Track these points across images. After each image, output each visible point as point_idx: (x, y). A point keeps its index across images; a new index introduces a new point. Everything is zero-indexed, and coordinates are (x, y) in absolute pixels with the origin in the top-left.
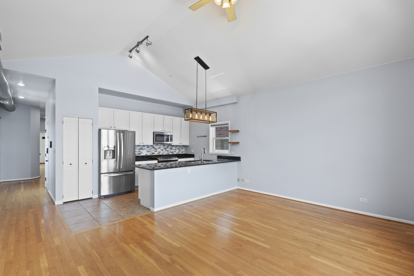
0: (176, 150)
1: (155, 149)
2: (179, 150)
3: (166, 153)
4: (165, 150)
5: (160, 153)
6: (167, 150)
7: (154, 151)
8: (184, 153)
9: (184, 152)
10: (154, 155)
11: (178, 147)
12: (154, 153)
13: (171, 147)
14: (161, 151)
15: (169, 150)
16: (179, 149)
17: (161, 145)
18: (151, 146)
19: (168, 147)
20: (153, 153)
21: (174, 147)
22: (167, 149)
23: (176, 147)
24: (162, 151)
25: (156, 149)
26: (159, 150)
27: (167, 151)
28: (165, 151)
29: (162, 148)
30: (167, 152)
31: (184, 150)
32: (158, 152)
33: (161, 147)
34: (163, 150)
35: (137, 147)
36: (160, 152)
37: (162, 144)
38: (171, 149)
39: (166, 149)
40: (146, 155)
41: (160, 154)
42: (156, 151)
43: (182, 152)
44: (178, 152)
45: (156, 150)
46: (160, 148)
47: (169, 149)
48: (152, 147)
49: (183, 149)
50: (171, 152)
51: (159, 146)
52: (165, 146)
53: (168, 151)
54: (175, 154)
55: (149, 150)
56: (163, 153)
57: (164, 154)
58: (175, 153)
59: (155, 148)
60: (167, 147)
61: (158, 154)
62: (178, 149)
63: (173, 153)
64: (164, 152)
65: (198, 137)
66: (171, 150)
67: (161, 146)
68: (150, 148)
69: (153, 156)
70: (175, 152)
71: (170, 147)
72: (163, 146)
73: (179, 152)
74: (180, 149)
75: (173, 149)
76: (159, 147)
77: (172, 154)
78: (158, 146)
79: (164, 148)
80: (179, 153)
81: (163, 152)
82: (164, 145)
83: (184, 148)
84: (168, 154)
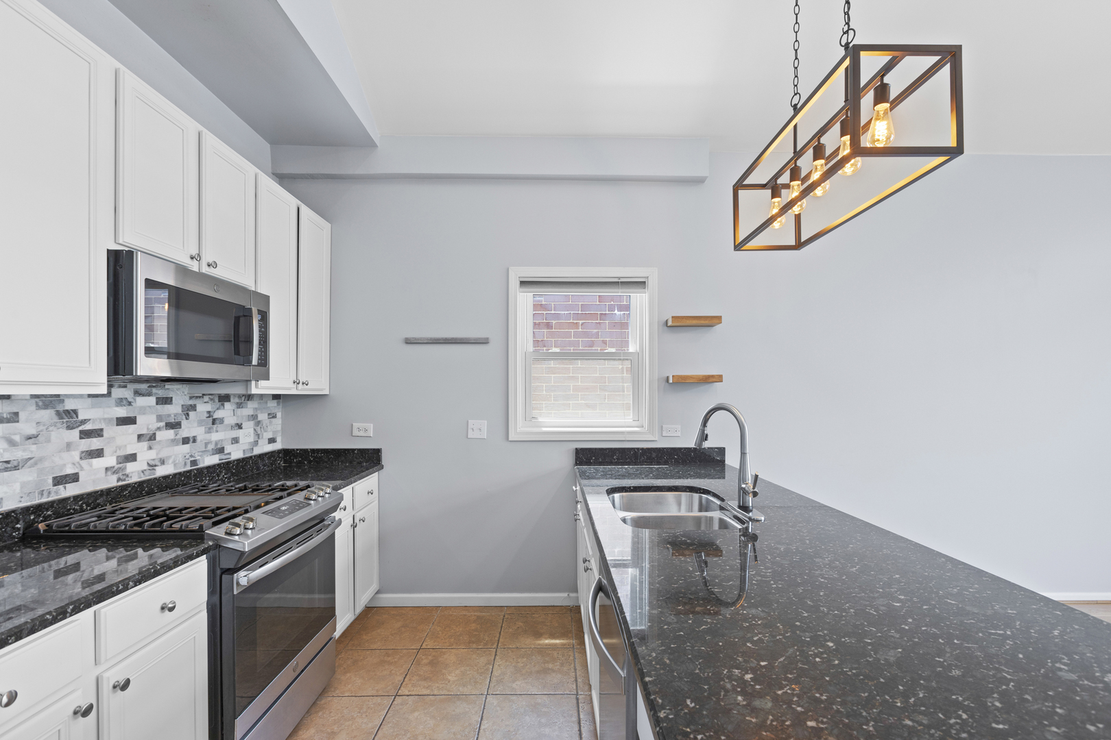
0: (240, 426)
1: (86, 434)
2: (258, 429)
3: (180, 459)
4: (170, 434)
5: (131, 467)
6: (185, 432)
7: (76, 455)
8: (278, 446)
9: (279, 439)
10: (70, 490)
12: (74, 478)
14: (141, 449)
15: (200, 433)
16: (254, 417)
17: (138, 393)
18: (46, 406)
19: (193, 408)
20: (60, 481)
21: (227, 405)
22: (184, 423)
23: (239, 406)
24: (145, 444)
25: (98, 433)
26: (125, 439)
27: (186, 441)
28: (174, 442)
29: (147, 422)
30: (186, 448)
31: (279, 428)
32: (110, 460)
33: (143, 410)
34: (152, 437)
36: (132, 458)
37: (144, 386)
38: (214, 422)
39: (174, 425)
41: (135, 473)
42: (99, 453)
43: (272, 441)
44: (252, 439)
45: (95, 443)
46: (130, 421)
47: (200, 423)
48: (47, 415)
49: (275, 417)
50: (211, 447)
51: (121, 402)
52: (166, 401)
53: (194, 439)
54: (233, 457)
55: (17, 454)
56: (152, 466)
57: (161, 471)
58: (236, 453)
59: (88, 427)
60: (188, 409)
61: (112, 482)
62: (252, 423)
63: (221, 450)
64: (163, 455)
65: (408, 342)
66: (209, 431)
67: (141, 401)
68: (26, 426)
69: (61, 507)
70: (235, 441)
71: (203, 408)
72: (151, 400)
73: (256, 443)
74: (263, 417)
75: (222, 421)
76: (122, 412)
77: (212, 460)
78: (111, 401)
79: (159, 418)
80: (258, 451)
81: (152, 455)
82: (160, 393)
83: (279, 415)
84: (188, 468)
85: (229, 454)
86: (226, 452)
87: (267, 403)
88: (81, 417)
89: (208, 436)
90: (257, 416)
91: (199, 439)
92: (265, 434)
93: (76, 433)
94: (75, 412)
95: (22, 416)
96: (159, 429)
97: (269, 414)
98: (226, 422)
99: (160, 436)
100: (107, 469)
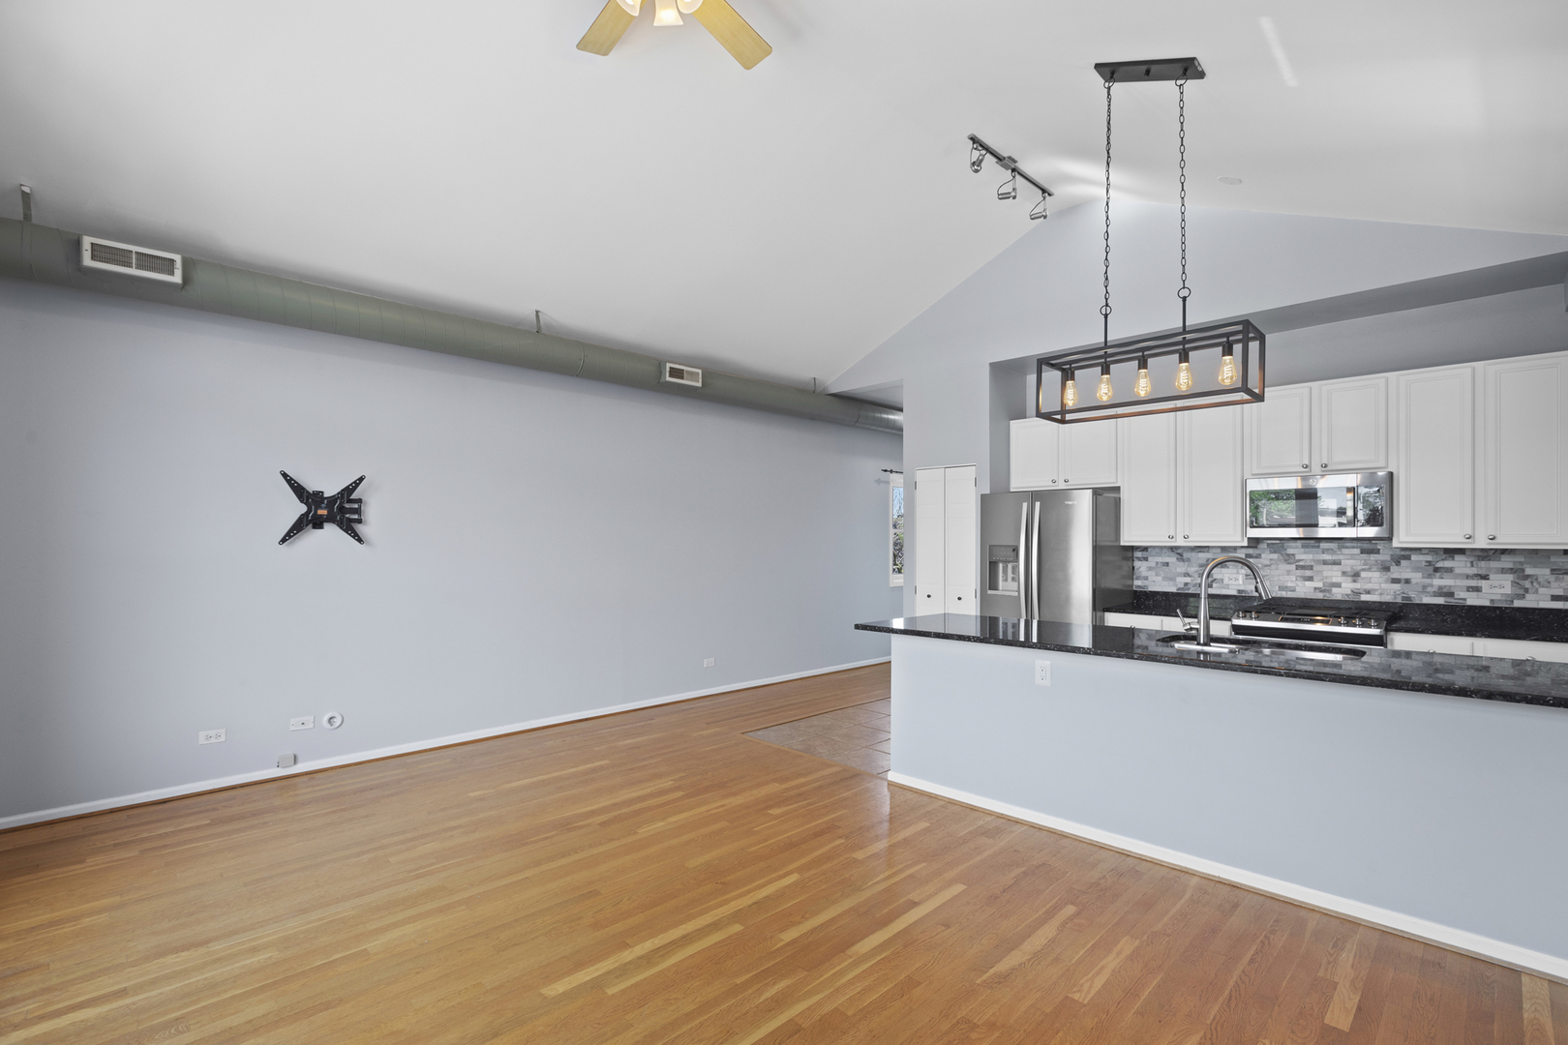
0: (1485, 577)
1: (1303, 568)
2: (1527, 584)
3: (1389, 593)
4: (1378, 574)
5: (1334, 590)
7: (1294, 578)
10: (1290, 595)
11: (1504, 558)
12: (1293, 589)
13: (1429, 558)
14: (1346, 581)
15: (1416, 578)
16: (1515, 571)
19: (1407, 557)
21: (1459, 557)
22: (1395, 568)
23: (1483, 558)
24: (1349, 579)
25: (1311, 568)
26: (1334, 574)
27: (1395, 581)
28: (1381, 580)
29: (1352, 565)
30: (1397, 587)
32: (1318, 584)
34: (1357, 575)
35: (1194, 554)
36: (1338, 585)
38: (1436, 570)
39: (1384, 569)
40: (1239, 591)
41: (1338, 594)
42: (1310, 579)
43: (1555, 598)
44: (1510, 591)
45: (1308, 573)
46: (1337, 564)
47: (1416, 569)
48: (1275, 556)
50: (1430, 590)
51: (1327, 551)
52: (1372, 551)
53: (1407, 581)
54: (1469, 602)
58: (1476, 600)
59: (1301, 563)
60: (1400, 558)
62: (1511, 577)
63: (1451, 594)
64: (1368, 586)
66: (1430, 576)
67: (1347, 551)
68: (1265, 561)
70: (1475, 589)
71: (1420, 558)
72: (1358, 551)
73: (1520, 597)
74: (1536, 571)
75: (1450, 570)
76: (1329, 557)
77: (1440, 601)
78: (1320, 550)
79: (1365, 563)
80: (1517, 604)
81: (1356, 586)
82: (1366, 546)
84: (1399, 600)
85: (1465, 599)
86: (1456, 596)
87: (1549, 557)
88: (1297, 557)
89: (1427, 581)
90: (1523, 570)
91: (1414, 581)
92: (1542, 590)
93: (1293, 567)
94: (1293, 555)
95: (1263, 556)
96: (1364, 570)
97: (1552, 570)
98: (1457, 571)
99: (1363, 574)
100: (1315, 588)
